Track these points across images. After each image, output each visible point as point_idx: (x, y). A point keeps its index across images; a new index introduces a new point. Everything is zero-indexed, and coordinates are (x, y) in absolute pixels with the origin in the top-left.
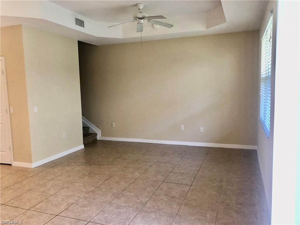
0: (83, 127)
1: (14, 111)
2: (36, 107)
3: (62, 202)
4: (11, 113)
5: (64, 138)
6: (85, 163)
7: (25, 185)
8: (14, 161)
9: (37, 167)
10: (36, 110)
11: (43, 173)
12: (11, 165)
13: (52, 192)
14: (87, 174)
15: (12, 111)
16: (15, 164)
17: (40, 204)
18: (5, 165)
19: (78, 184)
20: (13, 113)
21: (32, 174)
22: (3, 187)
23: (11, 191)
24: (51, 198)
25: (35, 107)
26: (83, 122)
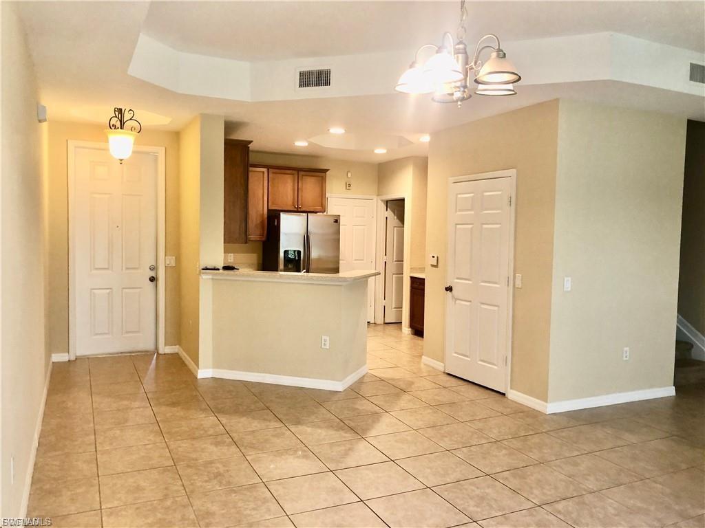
0: (676, 341)
1: (522, 283)
2: (570, 279)
3: (616, 518)
4: (517, 286)
5: (625, 359)
6: (678, 436)
7: (531, 448)
8: (511, 388)
9: (555, 414)
10: (568, 286)
11: (570, 431)
12: (504, 394)
13: (591, 484)
14: (684, 466)
15: (519, 283)
16: (513, 395)
17: (563, 502)
18: (493, 393)
19: (659, 486)
20: (520, 287)
21: (546, 427)
22: (488, 439)
23: (504, 452)
24: (589, 498)
25: (566, 279)
26: (679, 330)
